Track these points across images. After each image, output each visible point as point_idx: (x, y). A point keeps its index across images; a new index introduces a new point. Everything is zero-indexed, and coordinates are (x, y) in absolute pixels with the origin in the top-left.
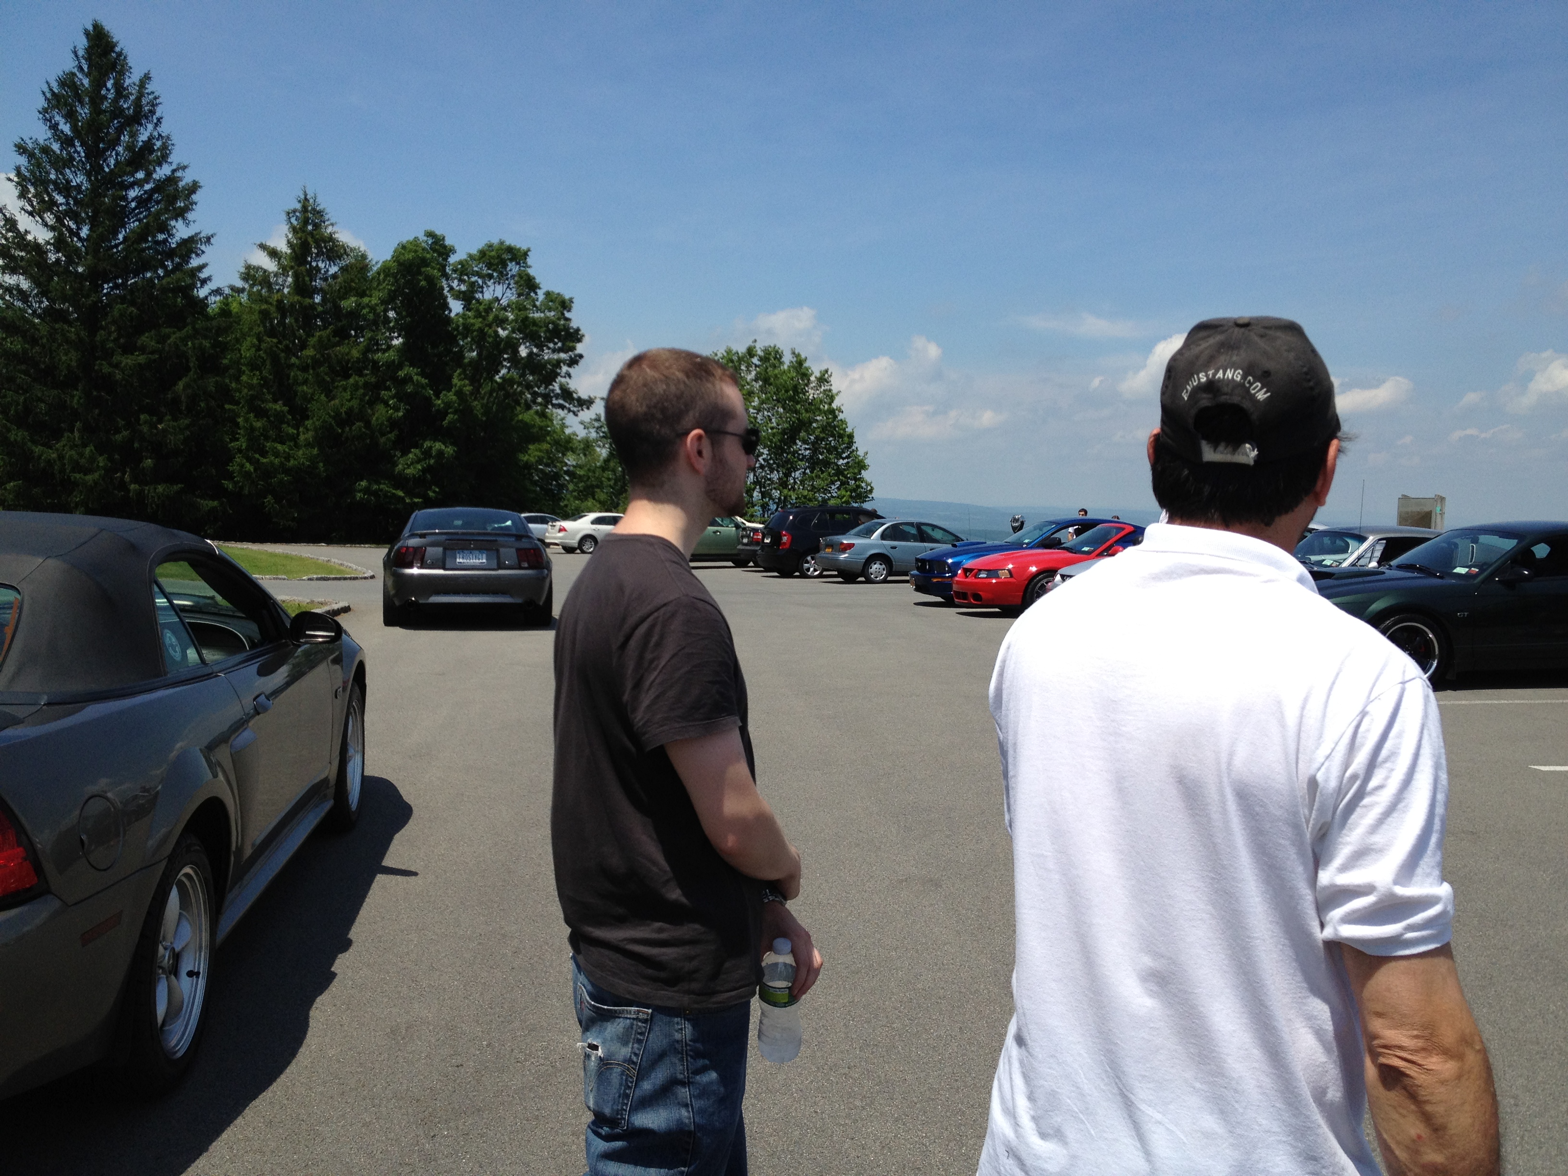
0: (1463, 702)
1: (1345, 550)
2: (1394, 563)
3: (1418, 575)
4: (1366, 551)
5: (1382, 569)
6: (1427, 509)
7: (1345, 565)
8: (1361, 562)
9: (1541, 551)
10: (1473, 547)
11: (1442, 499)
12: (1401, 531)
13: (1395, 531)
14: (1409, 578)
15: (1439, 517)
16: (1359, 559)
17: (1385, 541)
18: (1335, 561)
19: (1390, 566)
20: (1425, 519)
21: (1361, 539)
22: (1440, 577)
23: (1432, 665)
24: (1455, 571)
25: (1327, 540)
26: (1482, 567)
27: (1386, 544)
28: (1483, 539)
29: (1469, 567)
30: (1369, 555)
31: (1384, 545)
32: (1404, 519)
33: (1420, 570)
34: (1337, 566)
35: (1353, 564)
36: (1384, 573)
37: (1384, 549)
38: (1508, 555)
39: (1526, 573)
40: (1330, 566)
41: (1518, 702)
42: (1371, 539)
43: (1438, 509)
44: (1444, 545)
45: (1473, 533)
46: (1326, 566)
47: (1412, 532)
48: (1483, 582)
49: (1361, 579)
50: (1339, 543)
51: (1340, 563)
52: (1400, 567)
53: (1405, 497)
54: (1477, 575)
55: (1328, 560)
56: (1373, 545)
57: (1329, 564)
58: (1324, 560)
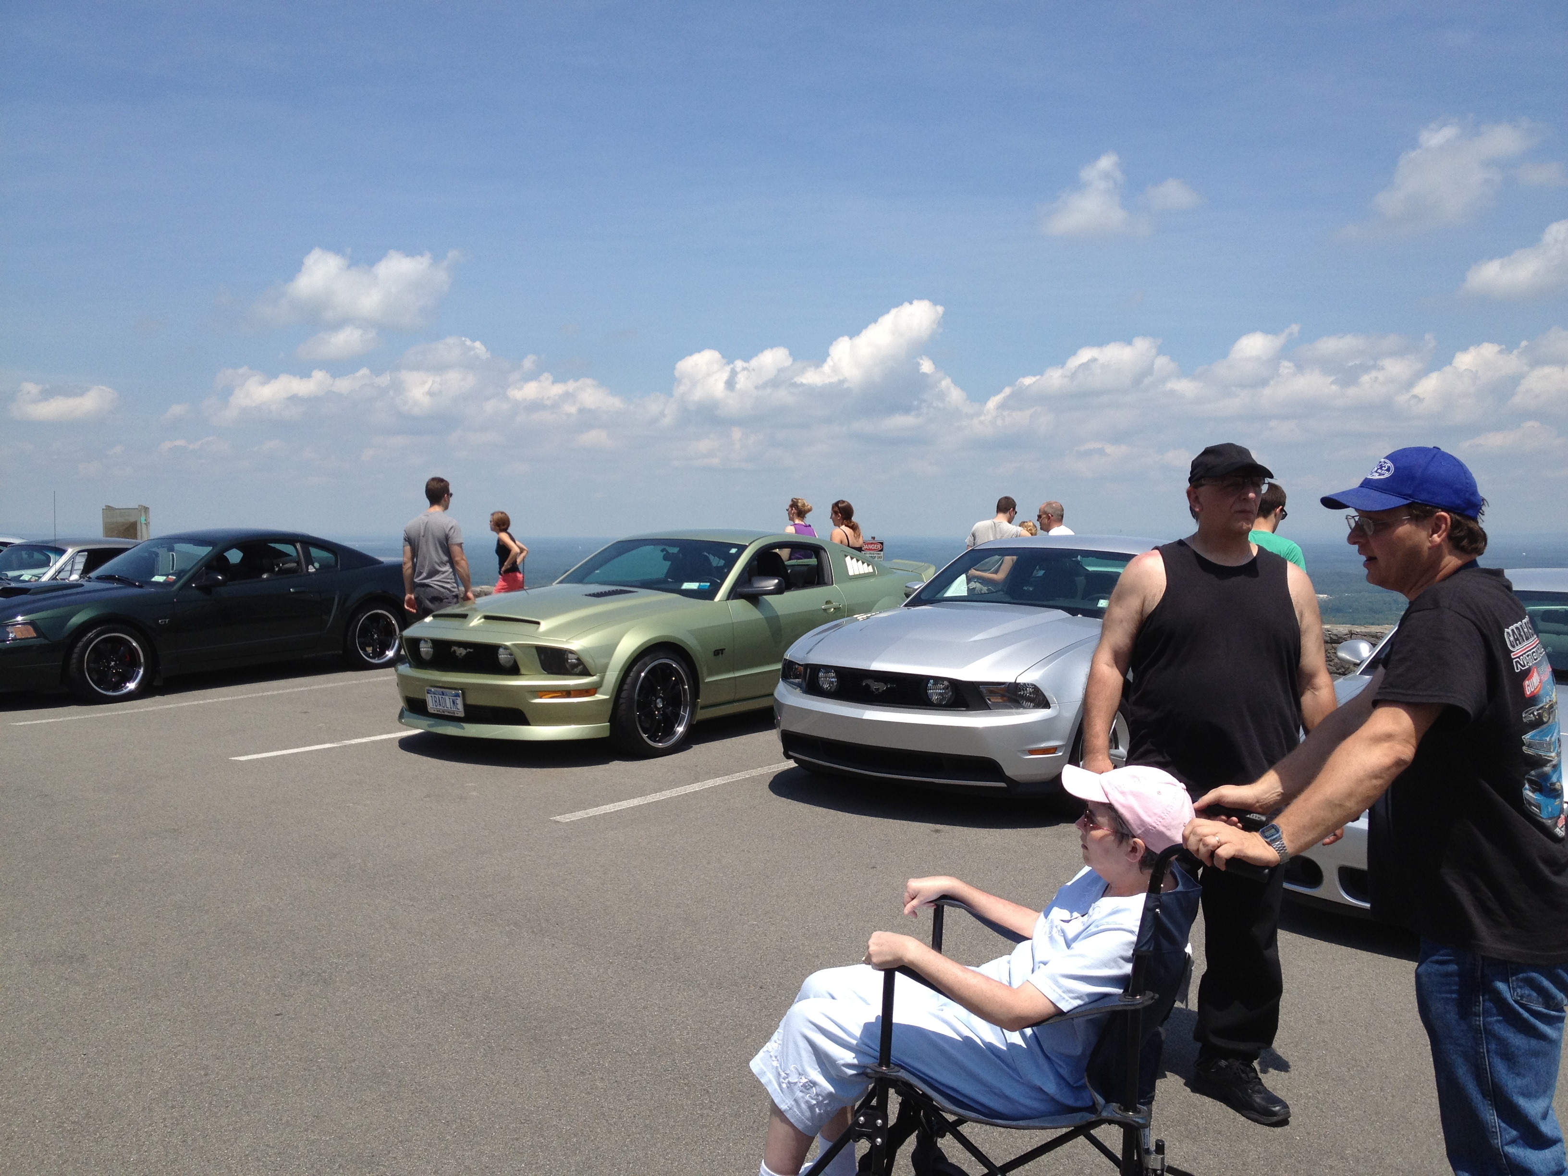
0: (171, 706)
1: (46, 563)
2: (93, 575)
3: (119, 586)
4: (65, 564)
5: (82, 582)
6: (132, 519)
7: (45, 579)
8: (62, 575)
9: (235, 556)
10: (173, 555)
11: (146, 509)
12: (109, 543)
13: (100, 542)
14: (107, 589)
15: (144, 527)
16: (59, 572)
17: (86, 553)
18: (33, 576)
19: (90, 578)
20: (130, 530)
21: (61, 552)
22: (140, 587)
23: (138, 672)
24: (153, 579)
25: (24, 554)
26: (179, 574)
27: (88, 554)
28: (179, 547)
29: (167, 575)
30: (69, 568)
31: (86, 557)
32: (110, 529)
33: (120, 580)
34: (36, 581)
35: (54, 578)
36: (82, 585)
37: (87, 560)
38: (203, 561)
39: (220, 577)
40: (29, 581)
41: (223, 699)
42: (70, 551)
43: (143, 521)
44: (146, 554)
45: (169, 542)
46: (24, 581)
47: (114, 542)
48: (181, 588)
49: (60, 593)
50: (37, 556)
51: (40, 578)
52: (99, 578)
53: (109, 508)
54: (175, 582)
55: (27, 575)
56: (73, 559)
57: (27, 579)
58: (22, 575)
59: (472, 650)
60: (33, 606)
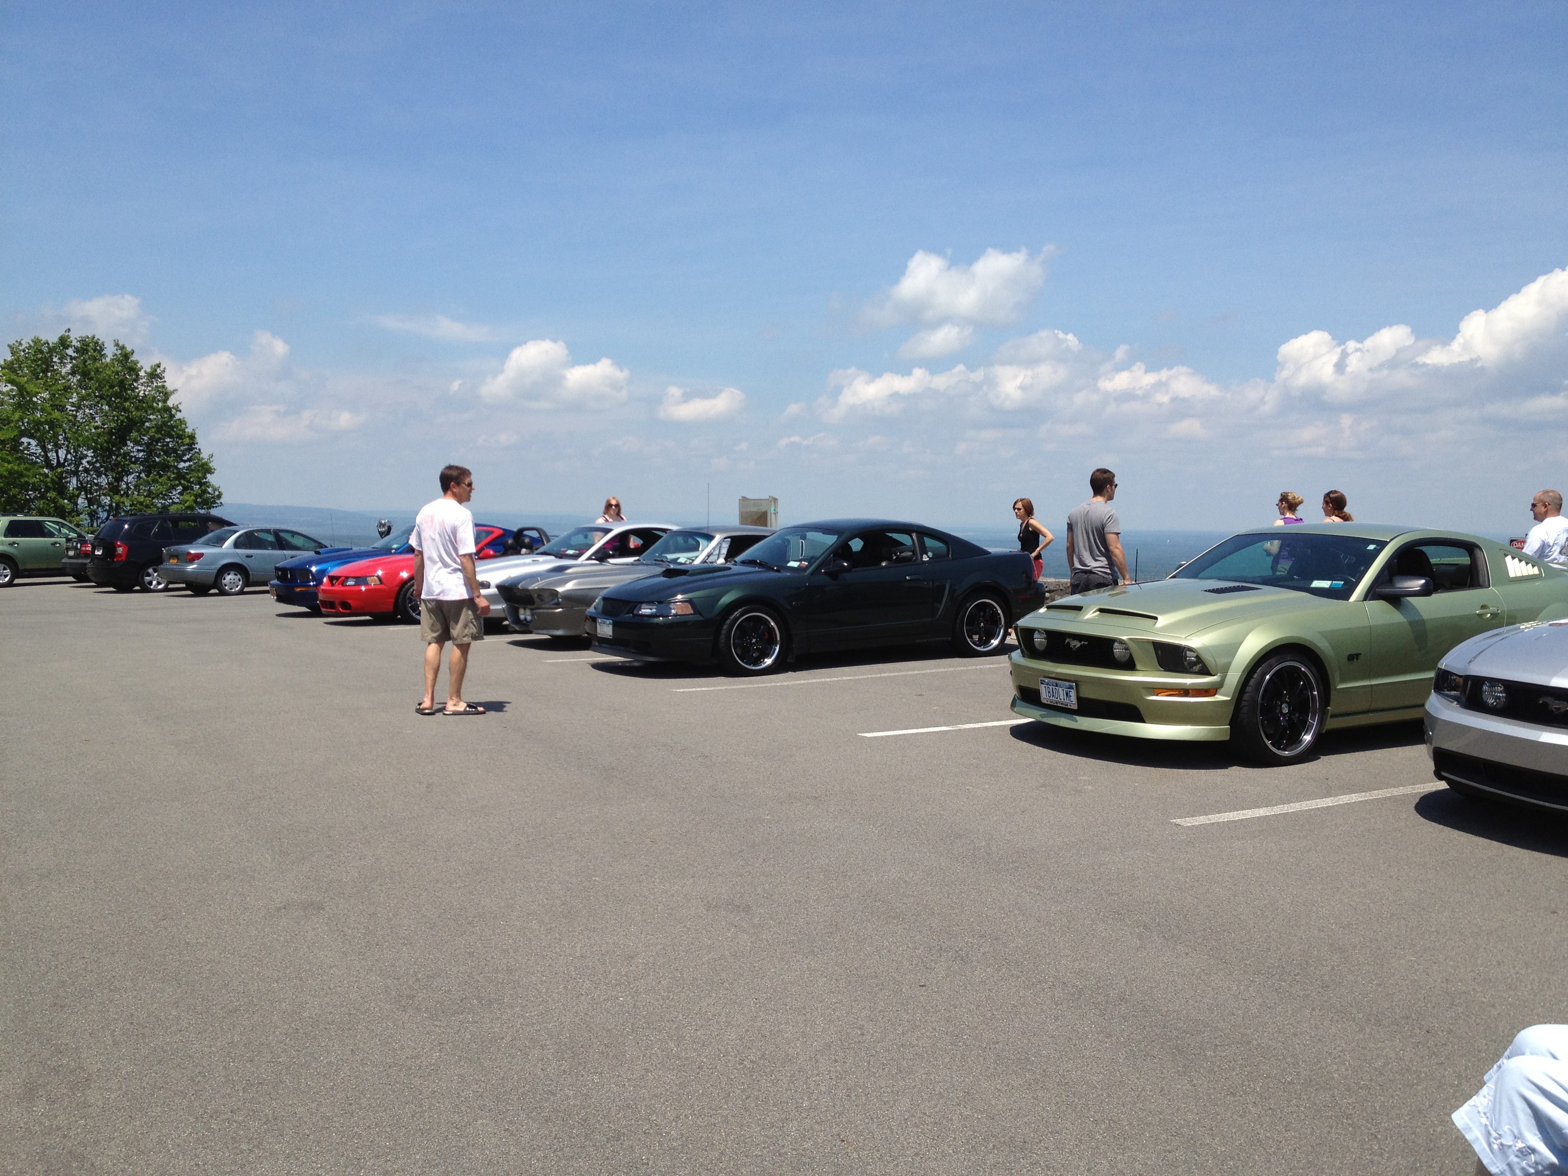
0: (802, 682)
1: (696, 548)
2: (738, 559)
3: (760, 570)
4: (714, 549)
5: (728, 565)
6: (763, 509)
7: (697, 562)
8: (711, 559)
9: (857, 545)
10: (802, 543)
11: (775, 500)
12: (744, 530)
13: (734, 530)
14: (750, 573)
15: (773, 516)
16: (708, 556)
17: (729, 540)
18: (688, 558)
19: (735, 562)
20: (762, 518)
21: (710, 538)
22: (778, 571)
23: (775, 649)
24: (789, 565)
25: (680, 540)
26: (811, 560)
27: (731, 542)
28: (810, 535)
29: (800, 561)
30: (717, 552)
31: (729, 543)
32: (745, 518)
33: (761, 565)
34: (690, 563)
35: (704, 562)
36: (730, 569)
37: (730, 546)
38: (831, 549)
39: (846, 564)
40: (685, 564)
41: (846, 678)
42: (718, 538)
43: (772, 509)
44: (780, 542)
45: (802, 530)
46: (681, 564)
47: (750, 530)
48: (812, 574)
49: (711, 575)
50: (691, 541)
51: (693, 560)
52: (743, 563)
53: (744, 499)
54: (807, 567)
55: (683, 558)
56: (720, 544)
57: (683, 562)
58: (678, 558)
59: (1086, 643)
60: (691, 585)
